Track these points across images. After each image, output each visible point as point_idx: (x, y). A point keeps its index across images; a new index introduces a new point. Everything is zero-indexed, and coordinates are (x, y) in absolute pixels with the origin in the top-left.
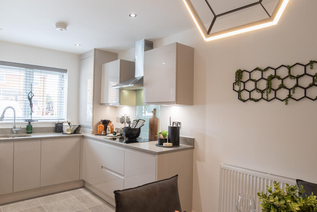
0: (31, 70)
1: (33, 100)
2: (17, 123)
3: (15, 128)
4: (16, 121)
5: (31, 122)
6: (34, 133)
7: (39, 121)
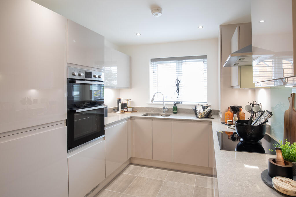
0: (180, 62)
1: (179, 85)
2: (165, 105)
3: (164, 108)
4: (165, 103)
5: (176, 104)
6: (179, 113)
7: (183, 103)
